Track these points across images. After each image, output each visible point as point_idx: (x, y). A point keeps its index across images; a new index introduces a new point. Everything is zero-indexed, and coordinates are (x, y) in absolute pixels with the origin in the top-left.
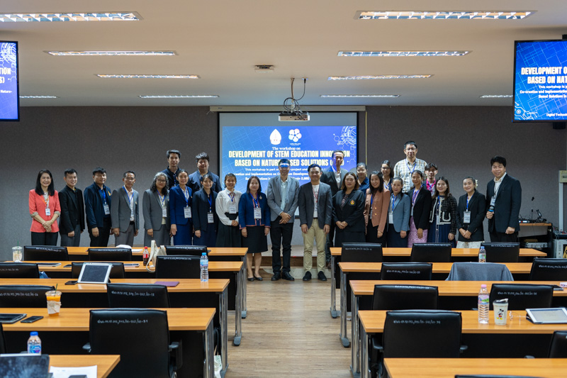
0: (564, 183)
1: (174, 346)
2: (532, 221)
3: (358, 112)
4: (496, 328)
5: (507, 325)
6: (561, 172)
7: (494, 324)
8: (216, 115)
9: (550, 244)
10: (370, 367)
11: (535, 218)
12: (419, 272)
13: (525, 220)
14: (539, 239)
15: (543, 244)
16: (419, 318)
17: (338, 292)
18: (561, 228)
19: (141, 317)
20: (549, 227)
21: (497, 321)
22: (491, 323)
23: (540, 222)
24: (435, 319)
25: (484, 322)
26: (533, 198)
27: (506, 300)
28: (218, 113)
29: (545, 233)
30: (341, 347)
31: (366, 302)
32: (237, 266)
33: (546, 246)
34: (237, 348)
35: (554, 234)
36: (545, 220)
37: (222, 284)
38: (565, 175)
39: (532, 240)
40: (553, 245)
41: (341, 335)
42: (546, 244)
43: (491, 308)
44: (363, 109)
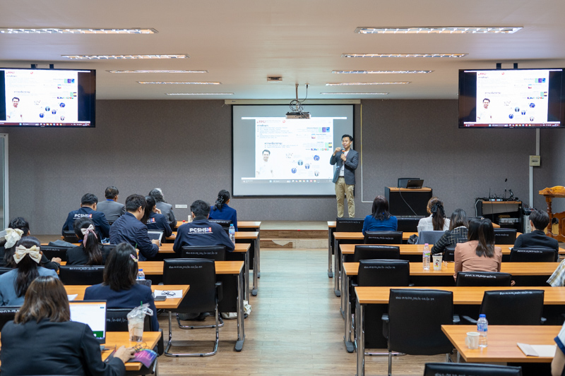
0: (534, 167)
1: (219, 284)
2: (504, 200)
3: (354, 105)
4: (434, 272)
5: (441, 270)
6: (531, 156)
7: (433, 270)
8: (230, 107)
9: (520, 219)
10: (350, 301)
11: (507, 197)
12: (392, 238)
13: (499, 198)
14: (512, 215)
15: (514, 219)
16: (381, 265)
17: (333, 256)
18: (531, 205)
19: (198, 264)
20: (520, 205)
21: (435, 268)
22: (431, 269)
23: (512, 200)
24: (391, 265)
25: (427, 269)
26: (506, 180)
27: (441, 254)
28: (232, 105)
29: (516, 210)
30: (335, 296)
31: (349, 258)
32: (255, 234)
33: (517, 221)
34: (254, 297)
35: (523, 211)
36: (517, 199)
37: (245, 247)
38: (534, 159)
39: (506, 216)
40: (523, 220)
41: (335, 289)
42: (517, 219)
43: (432, 261)
44: (359, 102)
